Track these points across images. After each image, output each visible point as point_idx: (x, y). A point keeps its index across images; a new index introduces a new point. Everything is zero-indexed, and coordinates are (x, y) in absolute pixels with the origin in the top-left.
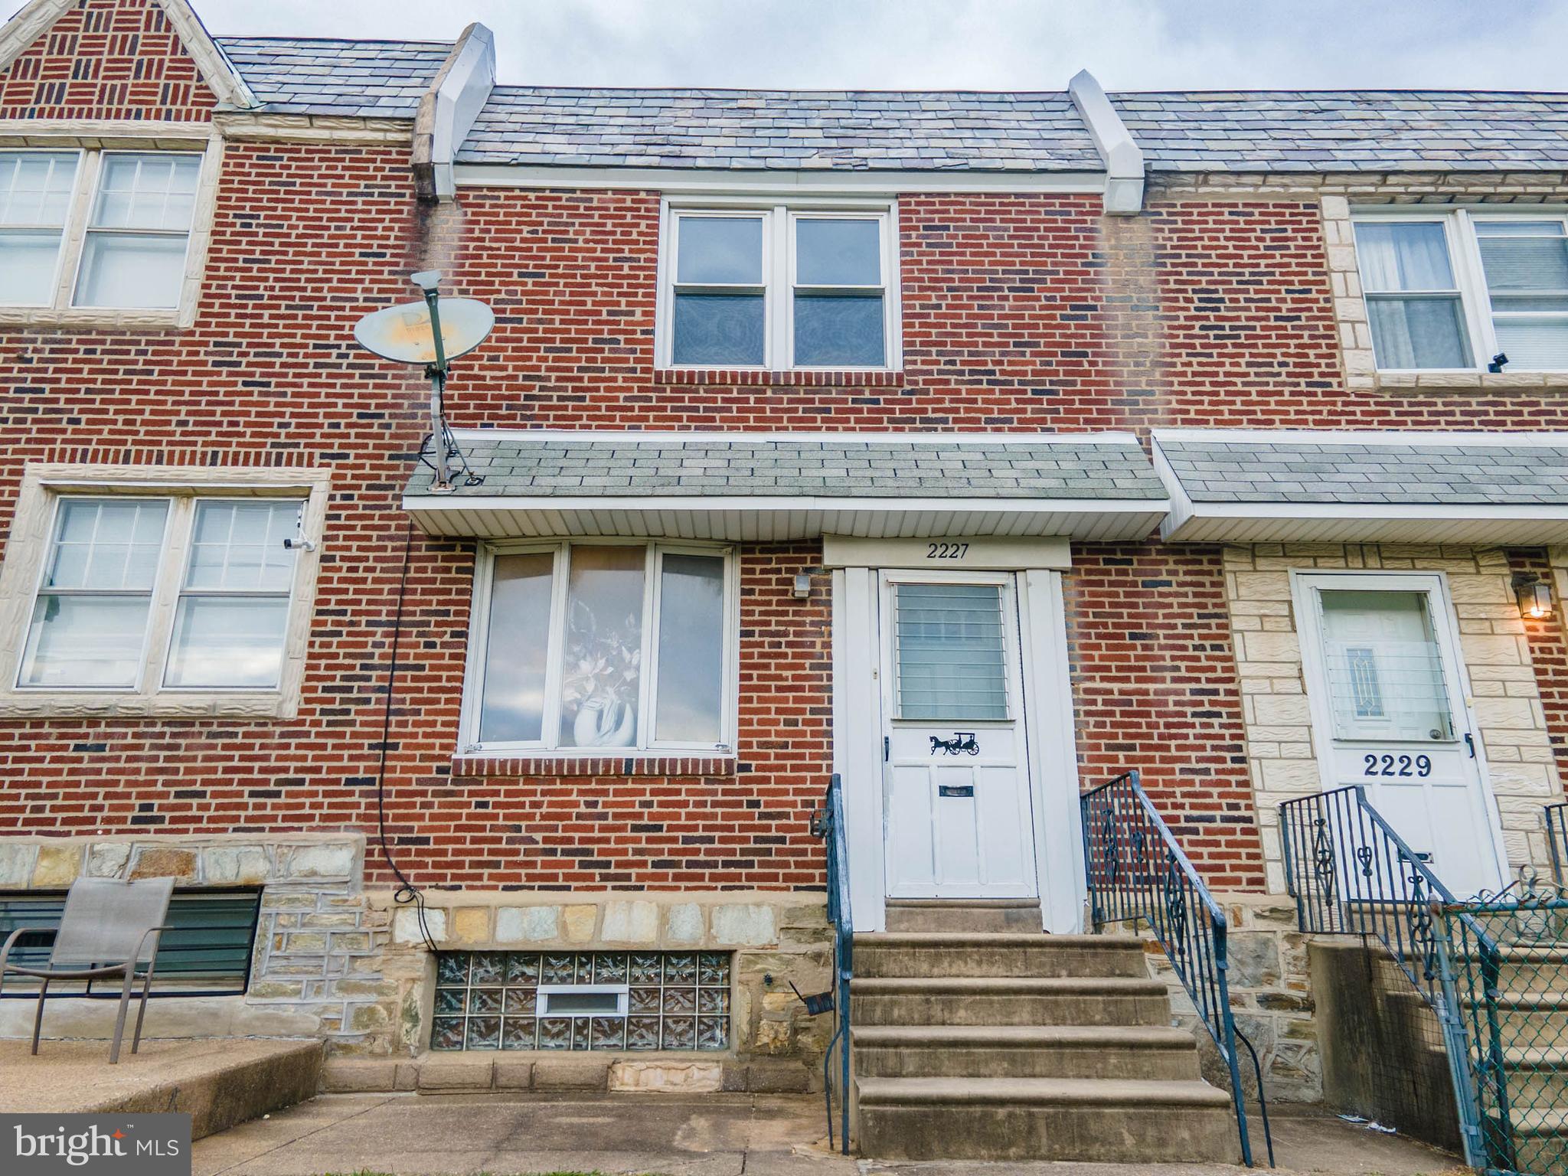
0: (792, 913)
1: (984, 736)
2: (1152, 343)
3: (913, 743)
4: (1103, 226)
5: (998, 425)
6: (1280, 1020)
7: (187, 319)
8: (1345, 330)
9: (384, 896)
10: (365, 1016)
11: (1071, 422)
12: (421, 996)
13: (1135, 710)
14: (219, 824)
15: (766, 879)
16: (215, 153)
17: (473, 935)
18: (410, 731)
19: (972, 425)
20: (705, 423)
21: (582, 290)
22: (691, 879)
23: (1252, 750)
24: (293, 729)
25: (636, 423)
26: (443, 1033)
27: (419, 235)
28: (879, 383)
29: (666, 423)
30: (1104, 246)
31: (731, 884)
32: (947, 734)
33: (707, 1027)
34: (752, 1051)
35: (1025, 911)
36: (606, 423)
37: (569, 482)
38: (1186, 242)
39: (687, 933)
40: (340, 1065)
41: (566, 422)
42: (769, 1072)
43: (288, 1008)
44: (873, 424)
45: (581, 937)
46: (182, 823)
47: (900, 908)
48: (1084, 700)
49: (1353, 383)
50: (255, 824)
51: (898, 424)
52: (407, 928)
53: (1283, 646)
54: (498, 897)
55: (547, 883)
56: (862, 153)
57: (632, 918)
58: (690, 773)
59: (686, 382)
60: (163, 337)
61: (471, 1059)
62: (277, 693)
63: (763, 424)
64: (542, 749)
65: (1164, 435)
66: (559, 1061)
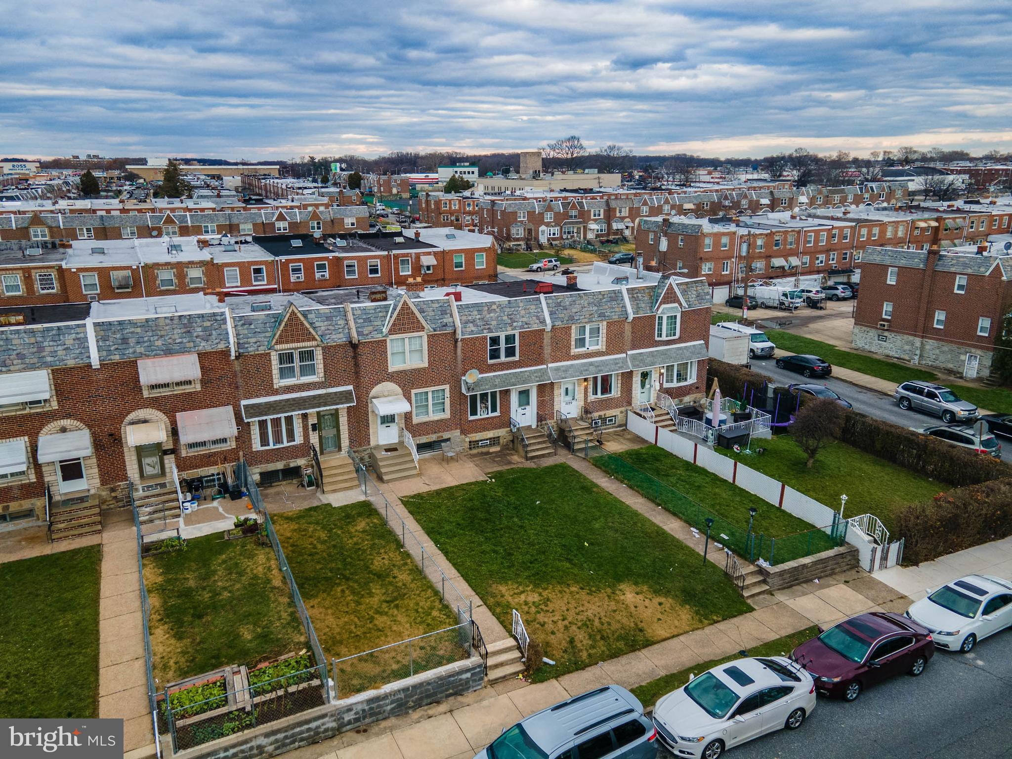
0: (507, 431)
1: (527, 407)
2: (549, 351)
3: (520, 410)
4: (546, 333)
5: (530, 366)
7: (426, 365)
8: (572, 346)
9: (463, 436)
10: (463, 449)
11: (539, 365)
12: (468, 446)
13: (543, 401)
14: (444, 431)
15: (504, 427)
16: (425, 339)
17: (473, 439)
18: (463, 417)
19: (527, 366)
20: (495, 371)
22: (495, 429)
23: (555, 404)
24: (450, 419)
25: (488, 372)
26: (471, 448)
27: (456, 347)
28: (516, 362)
29: (490, 372)
30: (545, 336)
31: (500, 428)
32: (523, 408)
33: (498, 443)
34: (503, 445)
35: (529, 427)
36: (482, 373)
37: (484, 387)
38: (555, 334)
39: (496, 435)
40: (462, 454)
42: (505, 447)
43: (456, 449)
44: (515, 368)
45: (484, 437)
46: (440, 432)
47: (519, 428)
48: (538, 401)
49: (572, 354)
50: (448, 431)
51: (518, 368)
52: (466, 440)
53: (558, 391)
54: (475, 434)
55: (480, 432)
56: (515, 324)
57: (490, 434)
58: (495, 417)
59: (493, 365)
60: (424, 369)
61: (474, 451)
62: (447, 415)
63: (502, 370)
64: (478, 417)
65: (550, 365)
66: (484, 450)
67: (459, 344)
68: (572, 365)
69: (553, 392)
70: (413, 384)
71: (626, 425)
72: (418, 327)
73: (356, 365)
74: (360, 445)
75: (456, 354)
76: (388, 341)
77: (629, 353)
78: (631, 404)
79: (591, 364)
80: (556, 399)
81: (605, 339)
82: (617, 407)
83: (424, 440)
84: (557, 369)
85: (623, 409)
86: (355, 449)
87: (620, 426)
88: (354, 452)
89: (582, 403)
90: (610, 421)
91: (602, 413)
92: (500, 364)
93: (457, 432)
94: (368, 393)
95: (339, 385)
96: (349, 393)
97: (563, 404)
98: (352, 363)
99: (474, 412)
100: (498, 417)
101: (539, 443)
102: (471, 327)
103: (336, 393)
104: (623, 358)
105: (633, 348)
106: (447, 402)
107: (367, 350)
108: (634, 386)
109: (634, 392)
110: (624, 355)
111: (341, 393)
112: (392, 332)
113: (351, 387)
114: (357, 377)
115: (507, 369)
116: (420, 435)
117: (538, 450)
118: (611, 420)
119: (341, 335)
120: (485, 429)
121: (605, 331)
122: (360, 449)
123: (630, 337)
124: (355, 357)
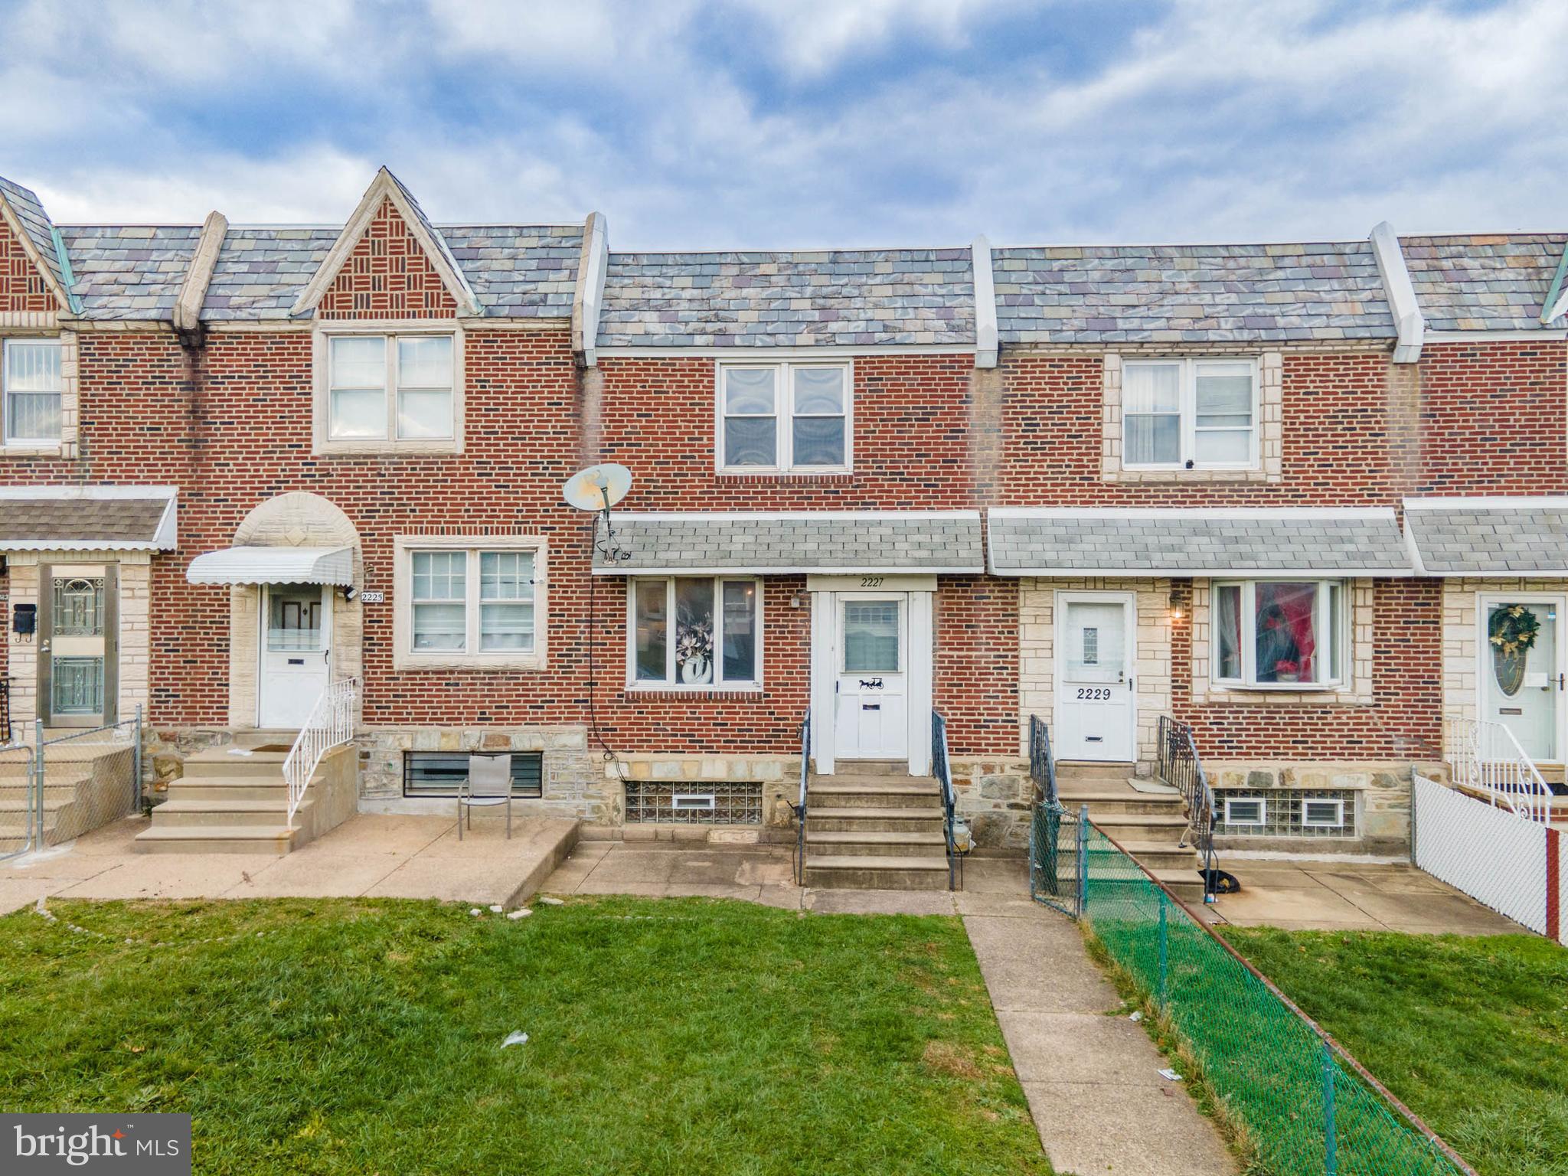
0: (791, 766)
1: (887, 679)
2: (995, 454)
3: (851, 683)
4: (973, 375)
5: (904, 506)
6: (1017, 814)
7: (459, 448)
8: (1106, 444)
9: (599, 755)
10: (596, 809)
11: (944, 505)
12: (621, 801)
13: (963, 666)
14: (518, 721)
15: (778, 749)
16: (460, 337)
17: (642, 775)
18: (602, 676)
19: (889, 506)
20: (743, 507)
21: (672, 425)
22: (743, 749)
23: (1021, 686)
24: (546, 675)
25: (706, 507)
26: (632, 815)
27: (579, 390)
28: (838, 480)
29: (722, 507)
30: (973, 389)
31: (761, 751)
32: (868, 679)
33: (752, 813)
34: (772, 826)
35: (898, 767)
36: (690, 507)
37: (673, 555)
38: (1022, 385)
39: (741, 774)
40: (587, 829)
41: (669, 507)
42: (779, 836)
43: (562, 805)
44: (835, 506)
45: (692, 775)
46: (500, 721)
47: (843, 764)
48: (939, 660)
49: (1106, 478)
50: (534, 721)
51: (849, 506)
52: (611, 771)
53: (1045, 632)
54: (651, 756)
55: (675, 750)
56: (833, 327)
57: (715, 767)
58: (740, 698)
59: (733, 481)
60: (449, 460)
61: (646, 828)
62: (535, 656)
63: (775, 507)
64: (667, 685)
65: (995, 513)
66: (685, 829)
67: (595, 381)
68: (1104, 523)
69: (1012, 631)
70: (401, 515)
71: (1407, 846)
72: (433, 301)
73: (197, 414)
74: (191, 718)
75: (578, 416)
76: (317, 338)
77: (1409, 504)
78: (1436, 754)
79: (1203, 529)
80: (1029, 667)
81: (1276, 430)
82: (1351, 749)
83: (431, 739)
84: (1029, 530)
85: (1389, 767)
86: (170, 729)
87: (1378, 846)
88: (166, 738)
89: (1162, 704)
90: (1315, 812)
91: (1272, 767)
92: (768, 482)
93: (574, 735)
94: (231, 522)
95: (130, 479)
96: (155, 509)
97: (1064, 696)
98: (183, 407)
99: (652, 663)
100: (754, 698)
101: (893, 823)
102: (651, 322)
103: (106, 505)
104: (1376, 525)
105: (1427, 491)
106: (540, 598)
107: (236, 364)
108: (1450, 665)
109: (1450, 696)
110: (1388, 513)
111: (124, 505)
112: (330, 306)
113: (169, 493)
114: (197, 459)
115: (798, 507)
116: (420, 719)
117: (872, 848)
118: (1328, 812)
119: (152, 301)
120: (695, 743)
121: (1276, 394)
122: (187, 730)
123: (1417, 438)
124: (193, 386)
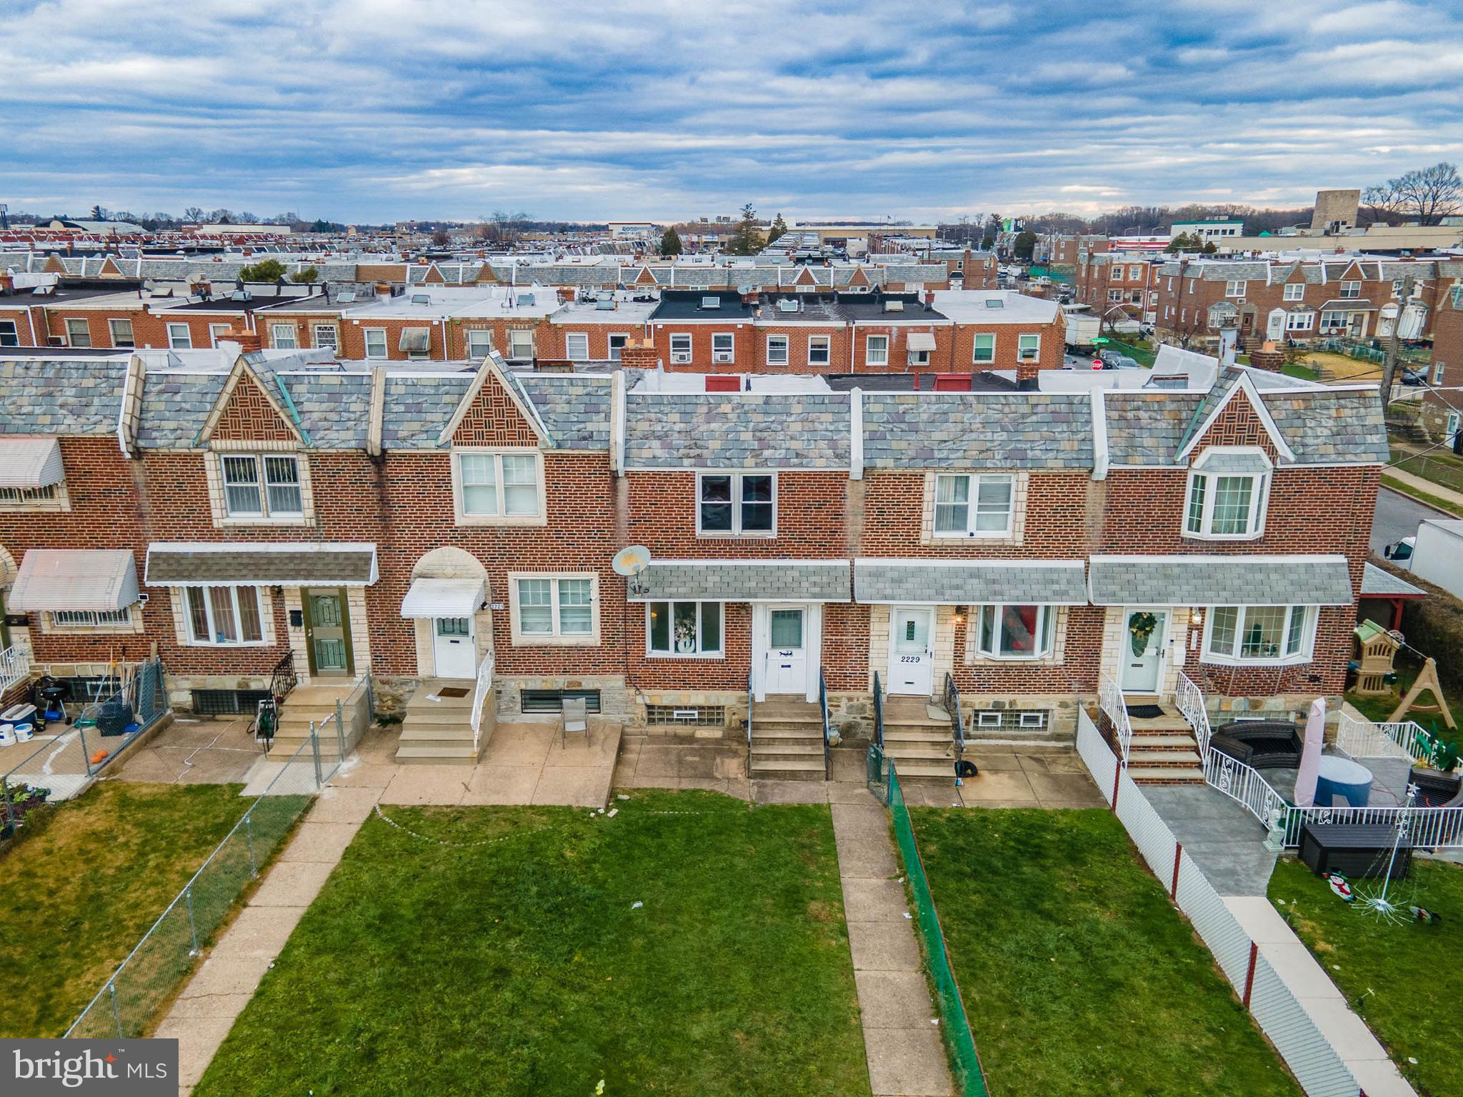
0: (741, 698)
1: (795, 651)
2: (860, 528)
3: (774, 654)
4: (848, 483)
5: (806, 557)
6: (865, 722)
7: (543, 521)
8: (924, 523)
9: (632, 691)
10: (631, 720)
11: (829, 557)
12: (645, 715)
13: (838, 645)
14: (585, 673)
15: (733, 688)
16: (540, 460)
17: (657, 702)
18: (632, 649)
19: (797, 557)
20: (713, 557)
21: (670, 510)
22: (713, 688)
23: (870, 655)
24: (600, 648)
25: (691, 557)
26: (651, 721)
27: (614, 489)
28: (770, 542)
29: (700, 557)
30: (848, 491)
31: (724, 688)
32: (784, 651)
33: (718, 720)
34: (730, 728)
35: (800, 698)
36: (681, 557)
37: (673, 590)
38: (876, 488)
39: (713, 703)
40: (627, 730)
41: (669, 557)
42: (734, 733)
43: (612, 717)
44: (766, 557)
45: (685, 702)
46: (575, 673)
47: (769, 696)
48: (824, 641)
49: (923, 542)
50: (594, 673)
51: (775, 557)
52: (639, 700)
53: (885, 627)
54: (662, 692)
55: (675, 688)
56: (767, 453)
57: (699, 697)
58: (711, 662)
59: (707, 542)
60: (538, 529)
61: (659, 729)
62: (592, 637)
63: (732, 557)
64: (670, 654)
65: (859, 562)
66: (682, 730)
67: (624, 485)
68: (920, 569)
69: (866, 625)
70: (512, 561)
71: (1073, 737)
72: (522, 435)
73: (384, 501)
74: (396, 671)
75: (614, 504)
76: (453, 457)
77: (1094, 559)
78: (1095, 690)
79: (976, 574)
80: (875, 644)
81: (1022, 517)
82: (1049, 688)
83: (537, 683)
84: (877, 574)
85: (1068, 697)
86: (385, 677)
87: (1058, 737)
88: (383, 682)
89: (948, 665)
90: (1027, 719)
91: (1005, 698)
92: (726, 542)
93: (617, 681)
94: (410, 564)
95: (347, 539)
96: (366, 558)
97: (895, 660)
98: (374, 497)
99: (660, 640)
100: (720, 662)
101: (797, 741)
102: (655, 448)
103: (336, 555)
104: (1074, 571)
105: (1104, 552)
106: (596, 608)
107: (405, 473)
108: (1106, 644)
109: (1104, 661)
110: (1080, 564)
111: (348, 556)
112: (461, 437)
113: (371, 547)
114: (386, 527)
115: (745, 557)
116: (529, 672)
117: (786, 757)
118: (1035, 719)
119: (350, 434)
120: (685, 684)
121: (1023, 496)
122: (395, 678)
123: (1101, 522)
124: (380, 485)
